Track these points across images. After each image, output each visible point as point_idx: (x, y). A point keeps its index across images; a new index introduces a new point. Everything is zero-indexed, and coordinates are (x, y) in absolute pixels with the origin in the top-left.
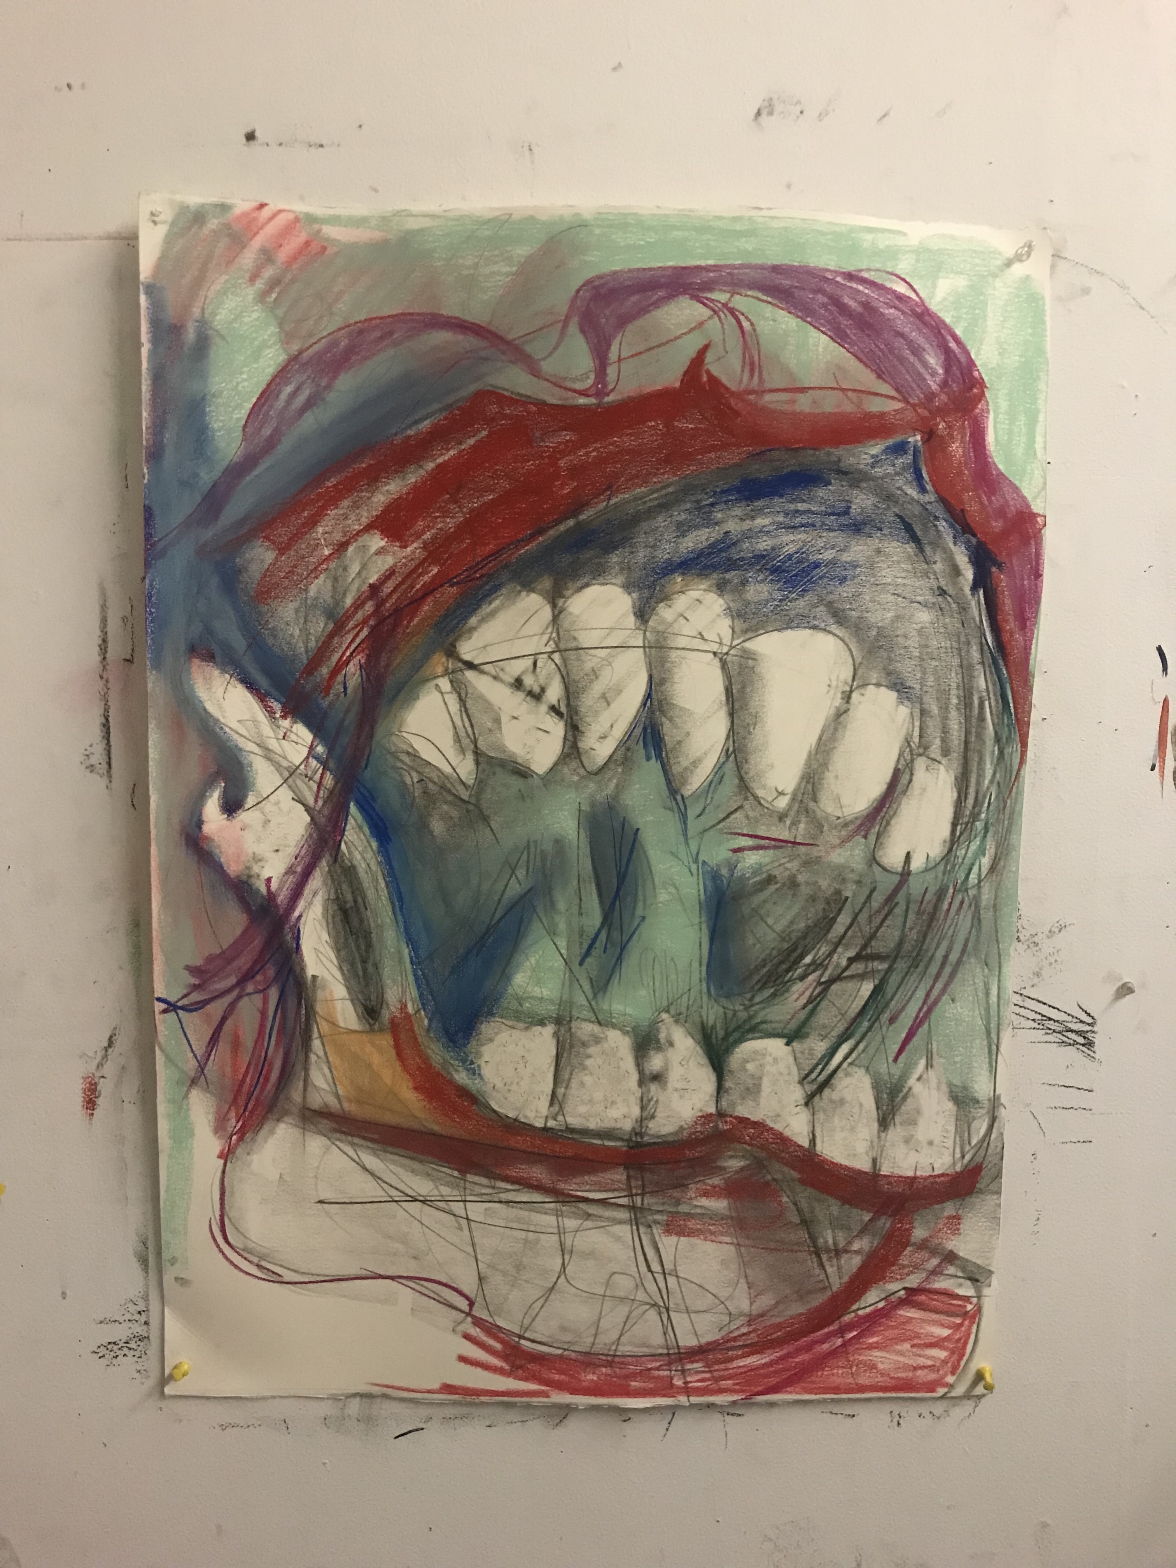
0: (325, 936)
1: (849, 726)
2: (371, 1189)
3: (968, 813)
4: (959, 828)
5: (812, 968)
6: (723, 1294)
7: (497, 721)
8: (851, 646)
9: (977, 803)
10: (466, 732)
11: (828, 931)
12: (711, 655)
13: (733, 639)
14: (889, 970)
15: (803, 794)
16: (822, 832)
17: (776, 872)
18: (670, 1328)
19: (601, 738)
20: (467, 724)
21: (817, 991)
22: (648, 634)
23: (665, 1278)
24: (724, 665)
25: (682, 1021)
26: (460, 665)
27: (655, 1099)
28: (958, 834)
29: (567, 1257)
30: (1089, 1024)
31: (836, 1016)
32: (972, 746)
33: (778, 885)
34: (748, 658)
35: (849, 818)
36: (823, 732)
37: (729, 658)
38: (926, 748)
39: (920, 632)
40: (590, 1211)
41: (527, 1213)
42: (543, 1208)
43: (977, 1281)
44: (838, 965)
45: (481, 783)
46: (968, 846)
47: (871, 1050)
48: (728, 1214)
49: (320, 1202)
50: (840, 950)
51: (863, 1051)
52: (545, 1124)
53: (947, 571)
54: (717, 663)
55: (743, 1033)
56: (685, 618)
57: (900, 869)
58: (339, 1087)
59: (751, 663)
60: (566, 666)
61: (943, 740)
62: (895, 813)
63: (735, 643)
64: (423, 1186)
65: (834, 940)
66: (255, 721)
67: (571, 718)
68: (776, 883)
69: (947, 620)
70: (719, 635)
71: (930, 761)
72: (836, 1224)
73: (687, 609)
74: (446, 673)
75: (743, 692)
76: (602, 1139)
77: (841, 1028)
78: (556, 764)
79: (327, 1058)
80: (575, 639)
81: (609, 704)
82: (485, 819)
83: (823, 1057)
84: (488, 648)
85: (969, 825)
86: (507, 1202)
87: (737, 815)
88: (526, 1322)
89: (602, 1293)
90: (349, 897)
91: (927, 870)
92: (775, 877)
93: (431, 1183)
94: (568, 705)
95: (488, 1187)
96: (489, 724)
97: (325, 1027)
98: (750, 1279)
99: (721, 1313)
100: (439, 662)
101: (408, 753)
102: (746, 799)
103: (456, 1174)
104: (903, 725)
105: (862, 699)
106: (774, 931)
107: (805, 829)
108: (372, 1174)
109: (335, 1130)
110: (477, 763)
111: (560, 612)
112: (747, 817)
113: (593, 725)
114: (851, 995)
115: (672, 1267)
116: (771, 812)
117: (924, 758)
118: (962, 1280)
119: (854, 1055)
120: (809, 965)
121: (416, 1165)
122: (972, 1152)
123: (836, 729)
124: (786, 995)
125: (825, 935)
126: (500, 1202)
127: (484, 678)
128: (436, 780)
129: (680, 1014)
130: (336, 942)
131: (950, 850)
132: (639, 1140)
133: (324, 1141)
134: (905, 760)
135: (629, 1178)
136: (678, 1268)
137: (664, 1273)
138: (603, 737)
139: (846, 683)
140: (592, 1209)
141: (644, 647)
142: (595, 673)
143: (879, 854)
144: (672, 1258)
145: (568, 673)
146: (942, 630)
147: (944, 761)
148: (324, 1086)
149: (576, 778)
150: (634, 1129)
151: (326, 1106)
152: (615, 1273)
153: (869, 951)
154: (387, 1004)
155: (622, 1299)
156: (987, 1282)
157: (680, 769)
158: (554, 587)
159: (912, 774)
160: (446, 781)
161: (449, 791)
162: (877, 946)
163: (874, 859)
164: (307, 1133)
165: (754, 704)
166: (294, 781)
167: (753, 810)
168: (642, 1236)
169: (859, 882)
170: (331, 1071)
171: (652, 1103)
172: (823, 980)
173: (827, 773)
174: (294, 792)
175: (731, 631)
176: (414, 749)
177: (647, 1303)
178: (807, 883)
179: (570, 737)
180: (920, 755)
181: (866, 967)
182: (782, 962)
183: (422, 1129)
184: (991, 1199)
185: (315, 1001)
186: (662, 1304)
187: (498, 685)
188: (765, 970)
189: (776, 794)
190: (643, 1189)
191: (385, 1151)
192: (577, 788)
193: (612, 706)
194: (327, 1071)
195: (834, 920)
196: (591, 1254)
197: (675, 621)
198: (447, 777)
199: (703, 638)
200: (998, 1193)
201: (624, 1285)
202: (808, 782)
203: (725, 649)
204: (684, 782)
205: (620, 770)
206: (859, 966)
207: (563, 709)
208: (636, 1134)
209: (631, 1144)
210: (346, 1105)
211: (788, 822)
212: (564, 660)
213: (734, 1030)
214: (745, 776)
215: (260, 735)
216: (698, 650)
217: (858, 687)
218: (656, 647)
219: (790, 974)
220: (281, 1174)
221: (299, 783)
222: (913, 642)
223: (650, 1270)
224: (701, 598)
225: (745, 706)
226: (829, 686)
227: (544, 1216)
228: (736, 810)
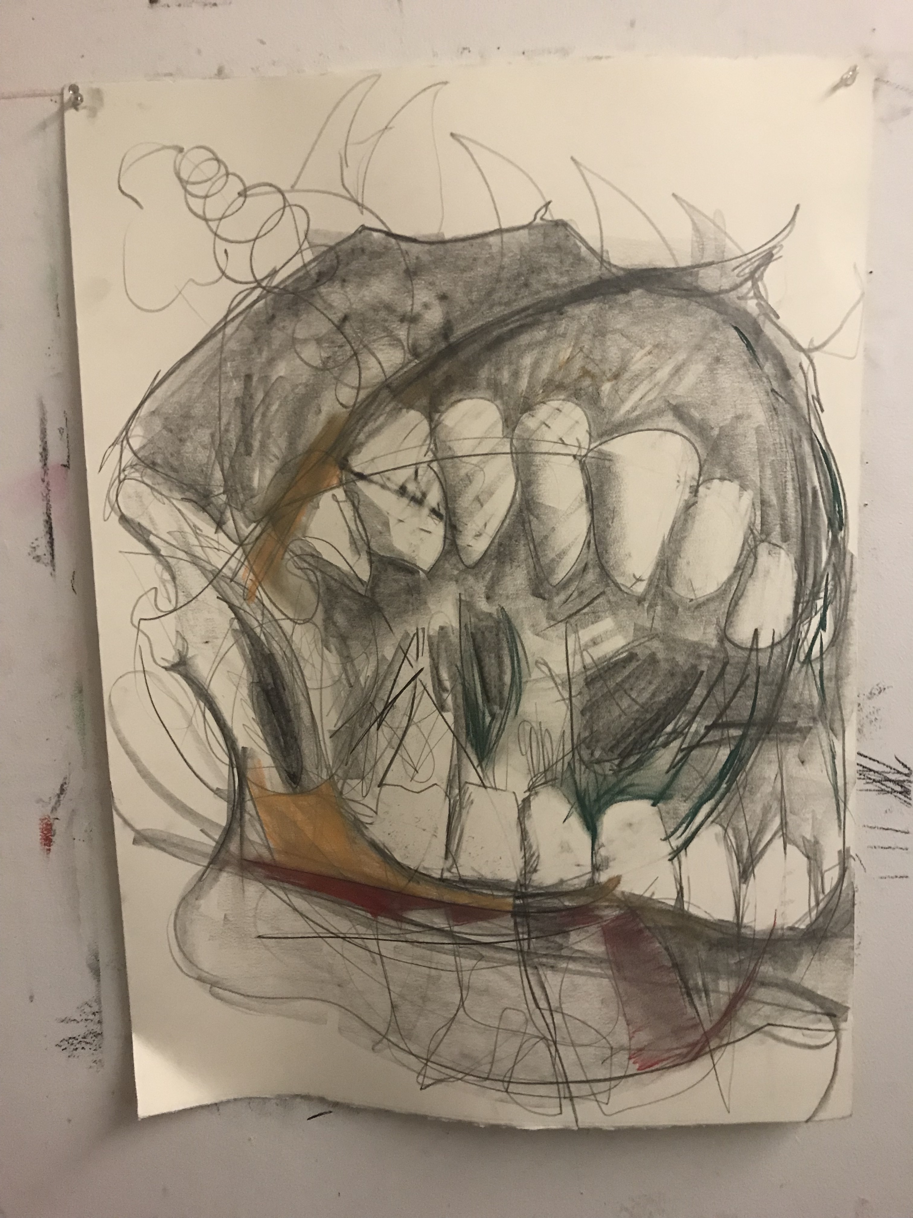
0: (252, 714)
1: (697, 517)
2: (300, 926)
3: (808, 592)
4: (801, 605)
5: (673, 736)
6: (605, 1031)
7: (386, 524)
8: (696, 445)
9: (816, 584)
10: (360, 534)
11: (687, 702)
12: (571, 458)
13: (590, 443)
14: (743, 737)
15: (659, 579)
16: (677, 613)
17: (638, 651)
18: (557, 1059)
19: (477, 536)
20: (361, 529)
21: (679, 757)
22: (514, 441)
23: (552, 1015)
24: (583, 467)
25: (558, 785)
26: (352, 476)
27: (536, 855)
28: (800, 611)
29: (464, 993)
30: (906, 775)
31: (697, 779)
32: (808, 532)
33: (640, 662)
34: (604, 459)
35: (702, 600)
36: (674, 523)
37: (588, 460)
38: (768, 535)
39: (758, 430)
40: (484, 953)
41: (428, 952)
42: (443, 948)
43: (835, 1016)
44: (696, 732)
45: (375, 578)
46: (810, 622)
47: (731, 808)
48: (606, 957)
49: (259, 937)
50: (698, 719)
51: (723, 810)
52: (442, 875)
53: (779, 375)
54: (576, 464)
55: (613, 795)
56: (547, 425)
57: (749, 645)
58: (270, 841)
59: (607, 463)
60: (443, 473)
61: (782, 527)
62: (742, 594)
63: (592, 446)
64: (343, 926)
65: (692, 710)
66: (181, 532)
67: (450, 519)
68: (638, 661)
69: (781, 419)
70: (578, 440)
71: (771, 546)
72: (705, 968)
73: (549, 417)
74: (341, 484)
75: (602, 490)
76: (491, 890)
77: (702, 789)
78: (438, 561)
79: (259, 816)
80: (450, 448)
81: (482, 505)
82: (380, 610)
83: (687, 816)
84: (375, 460)
85: (810, 604)
86: (412, 942)
87: (601, 600)
88: (432, 1047)
89: (496, 1026)
90: (270, 680)
91: (773, 645)
92: (636, 655)
93: (349, 923)
94: (447, 508)
95: (396, 928)
96: (379, 527)
97: (255, 791)
98: (628, 1017)
99: (603, 1047)
100: (334, 475)
101: (312, 555)
102: (607, 585)
103: (369, 915)
104: (746, 514)
105: (708, 492)
106: (637, 703)
107: (662, 611)
108: (302, 914)
109: (268, 877)
110: (371, 562)
111: (436, 426)
112: (609, 601)
113: (469, 524)
114: (709, 760)
115: (557, 1005)
116: (630, 596)
117: (766, 544)
118: (820, 1016)
119: (715, 814)
120: (670, 734)
121: (337, 907)
122: (826, 900)
123: (686, 520)
124: (651, 760)
125: (684, 706)
126: (406, 941)
127: (373, 487)
128: (336, 577)
129: (556, 779)
130: (261, 719)
131: (794, 626)
132: (524, 890)
133: (261, 886)
134: (749, 546)
135: (516, 924)
136: (563, 1006)
137: (551, 1010)
138: (479, 535)
139: (693, 478)
140: (485, 952)
141: (511, 453)
142: (469, 479)
143: (730, 632)
144: (557, 996)
145: (445, 481)
146: (776, 428)
147: (784, 546)
148: (258, 840)
149: (456, 572)
150: (519, 881)
151: (260, 856)
152: (506, 1009)
153: (724, 719)
154: (307, 771)
155: (515, 1033)
156: (844, 1017)
157: (547, 561)
158: (430, 403)
159: (756, 559)
160: (345, 578)
161: (348, 587)
162: (731, 715)
163: (726, 636)
164: (245, 880)
165: (611, 500)
166: (218, 582)
167: (614, 595)
168: (530, 976)
169: (712, 658)
170: (262, 827)
171: (534, 858)
172: (683, 746)
173: (679, 560)
174: (217, 591)
175: (588, 436)
176: (317, 552)
177: (538, 1037)
178: (667, 660)
179: (449, 536)
180: (762, 541)
181: (723, 735)
182: (646, 731)
183: (341, 877)
184: (845, 943)
185: (246, 768)
186: (550, 1038)
187: (387, 493)
188: (631, 738)
189: (634, 581)
190: (529, 935)
191: (311, 895)
192: (457, 581)
193: (486, 506)
194: (258, 827)
195: (691, 693)
196: (485, 991)
197: (538, 428)
198: (346, 575)
199: (563, 443)
200: (852, 936)
201: (516, 1019)
202: (662, 569)
203: (584, 452)
204: (552, 571)
205: (494, 564)
206: (716, 733)
207: (443, 511)
208: (521, 885)
209: (517, 895)
210: (276, 857)
211: (646, 605)
212: (442, 468)
213: (606, 793)
214: (605, 565)
215: (187, 544)
216: (558, 454)
217: (704, 481)
218: (522, 453)
219: (654, 742)
220: (225, 915)
221: (223, 584)
222: (752, 440)
223: (538, 1006)
224: (561, 407)
225: (603, 502)
226: (678, 481)
227: (444, 956)
228: (598, 596)
